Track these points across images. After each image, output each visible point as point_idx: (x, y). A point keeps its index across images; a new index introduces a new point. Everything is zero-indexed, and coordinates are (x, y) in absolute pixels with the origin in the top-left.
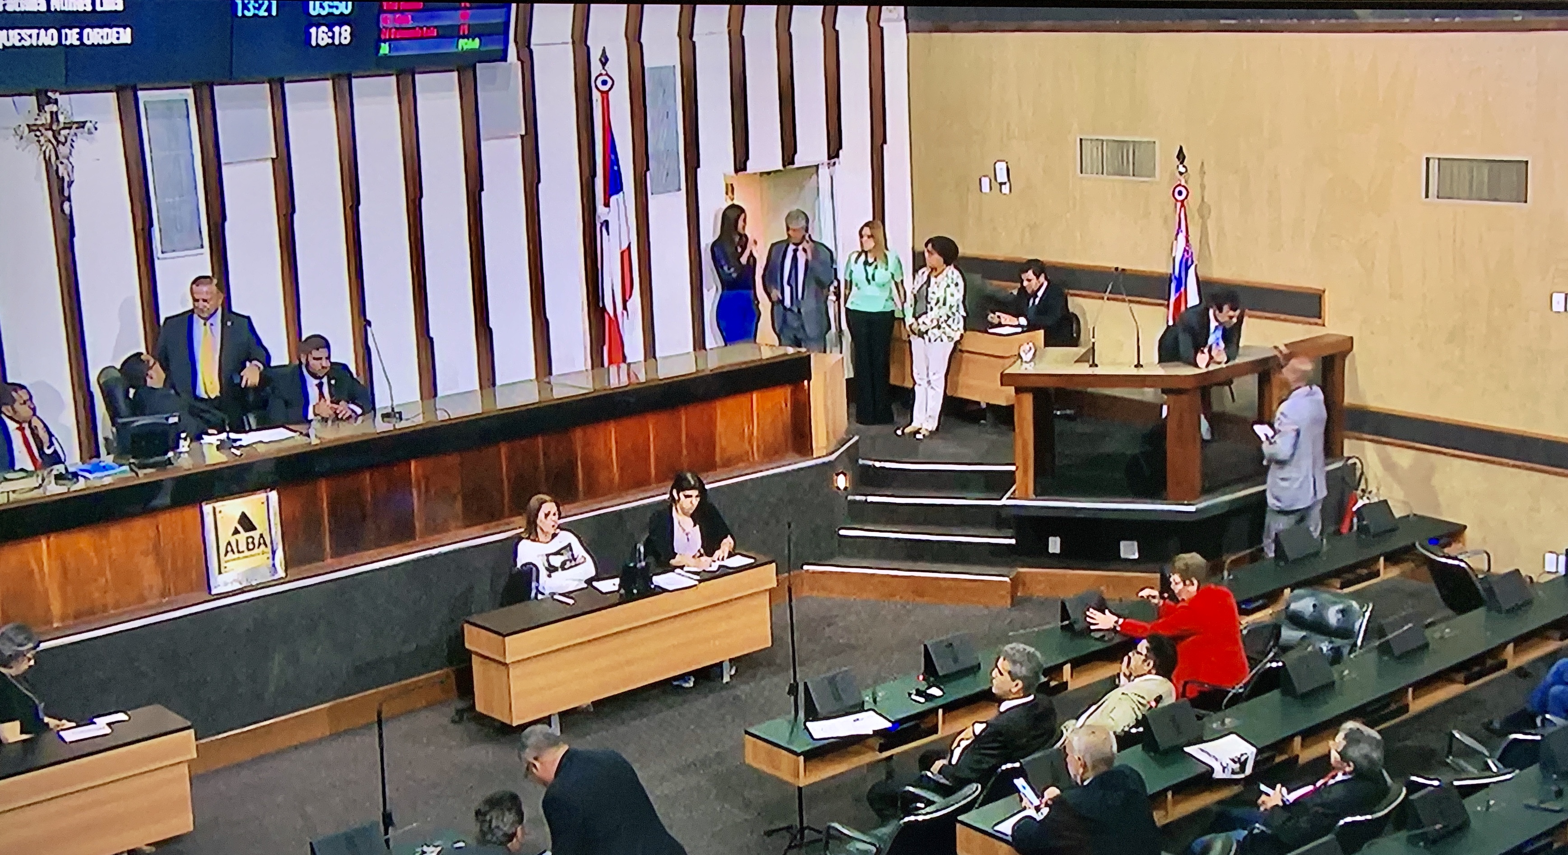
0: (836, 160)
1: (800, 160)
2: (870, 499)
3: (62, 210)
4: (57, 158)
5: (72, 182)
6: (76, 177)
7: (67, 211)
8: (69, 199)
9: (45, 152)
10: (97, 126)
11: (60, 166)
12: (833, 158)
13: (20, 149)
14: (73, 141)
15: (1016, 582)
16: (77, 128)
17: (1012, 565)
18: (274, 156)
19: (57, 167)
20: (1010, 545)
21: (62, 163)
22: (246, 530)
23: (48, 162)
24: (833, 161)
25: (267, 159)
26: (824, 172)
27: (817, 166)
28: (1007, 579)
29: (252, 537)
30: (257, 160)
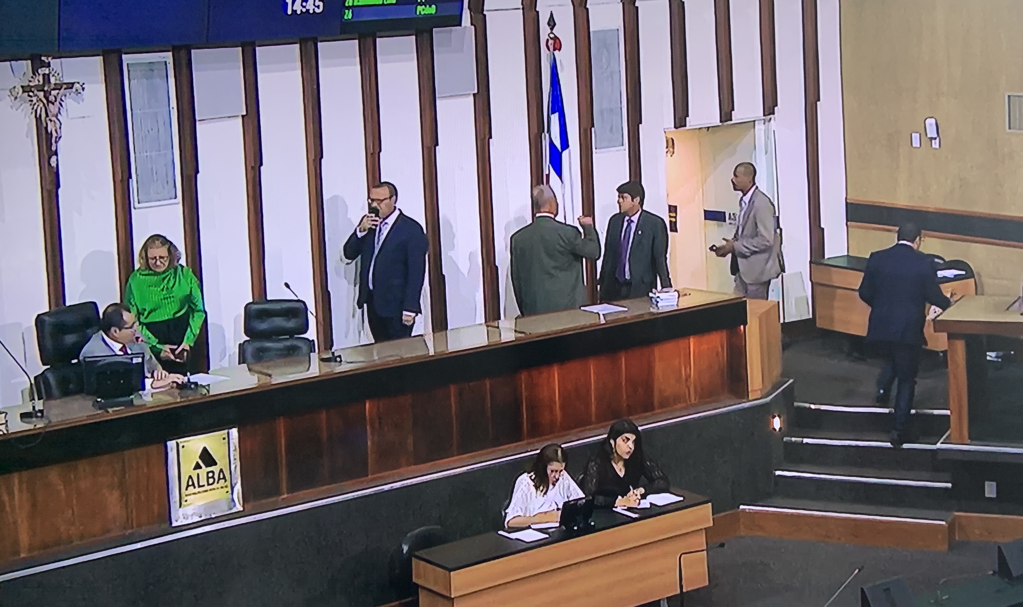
0: (772, 116)
1: (737, 116)
2: (806, 440)
3: (49, 164)
4: (47, 115)
5: (60, 137)
6: (64, 132)
7: (54, 164)
8: (56, 153)
9: (36, 111)
10: (84, 86)
11: (49, 122)
12: (769, 114)
13: (14, 109)
14: (61, 100)
15: (951, 526)
16: (65, 89)
17: (949, 509)
18: (245, 113)
19: (47, 124)
20: (946, 489)
21: (51, 121)
22: (207, 466)
23: (38, 120)
24: (769, 117)
25: (238, 116)
26: (760, 127)
27: (754, 121)
28: (944, 523)
29: (213, 472)
30: (229, 117)
